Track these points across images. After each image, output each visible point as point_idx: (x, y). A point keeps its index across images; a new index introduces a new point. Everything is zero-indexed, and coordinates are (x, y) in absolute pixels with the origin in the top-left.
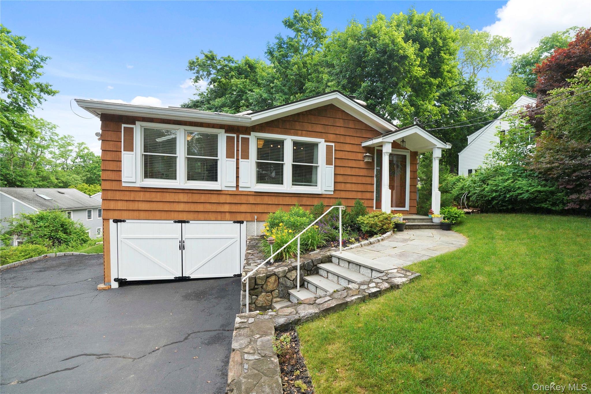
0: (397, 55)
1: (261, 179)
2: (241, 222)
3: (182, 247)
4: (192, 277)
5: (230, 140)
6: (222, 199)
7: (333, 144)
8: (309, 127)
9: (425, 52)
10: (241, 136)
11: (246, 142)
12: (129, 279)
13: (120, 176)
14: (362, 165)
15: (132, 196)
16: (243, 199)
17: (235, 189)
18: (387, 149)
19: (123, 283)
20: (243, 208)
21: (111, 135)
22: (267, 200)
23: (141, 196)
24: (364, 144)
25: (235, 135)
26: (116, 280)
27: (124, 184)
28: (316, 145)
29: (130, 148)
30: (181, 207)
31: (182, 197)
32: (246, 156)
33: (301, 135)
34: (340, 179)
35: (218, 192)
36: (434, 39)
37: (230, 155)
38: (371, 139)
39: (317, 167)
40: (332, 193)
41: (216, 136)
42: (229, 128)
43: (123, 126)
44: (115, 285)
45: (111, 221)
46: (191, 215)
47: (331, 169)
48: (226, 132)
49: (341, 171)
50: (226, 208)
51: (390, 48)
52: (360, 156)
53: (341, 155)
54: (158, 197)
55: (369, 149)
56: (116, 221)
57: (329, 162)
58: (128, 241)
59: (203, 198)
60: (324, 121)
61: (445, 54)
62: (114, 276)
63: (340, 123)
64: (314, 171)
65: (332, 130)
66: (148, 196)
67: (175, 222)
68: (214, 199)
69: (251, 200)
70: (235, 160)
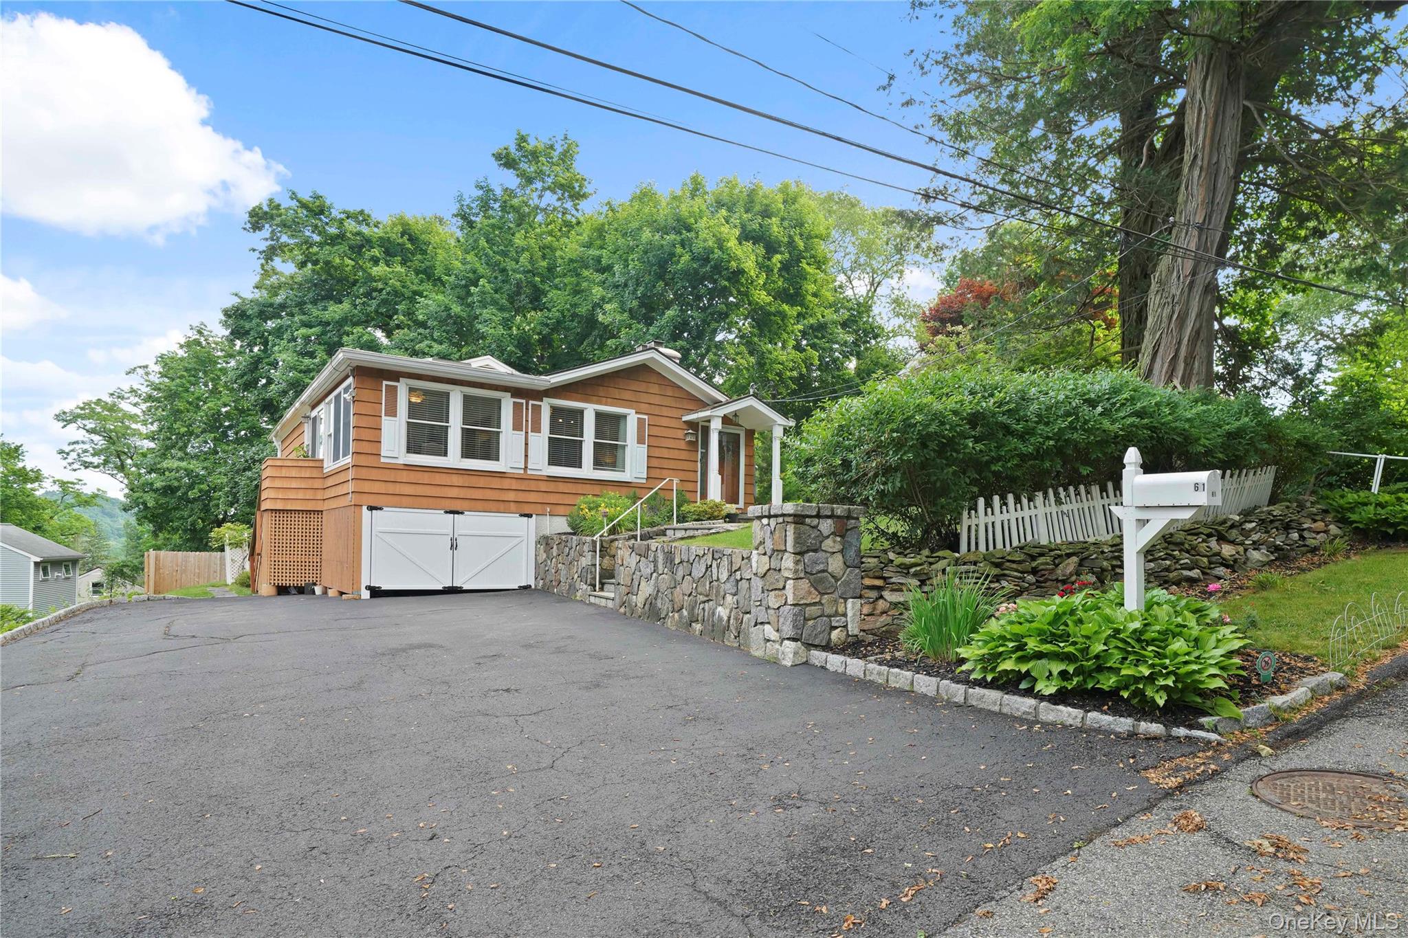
0: (727, 269)
1: (554, 460)
2: (529, 516)
3: (454, 546)
4: (465, 587)
5: (517, 408)
6: (506, 484)
7: (646, 417)
8: (616, 393)
9: (774, 260)
10: (531, 402)
11: (537, 409)
12: (385, 587)
13: (380, 449)
14: (682, 445)
15: (391, 476)
16: (533, 485)
17: (522, 472)
18: (716, 425)
19: (376, 593)
20: (532, 497)
21: (367, 395)
22: (562, 487)
23: (404, 476)
24: (685, 418)
25: (524, 401)
26: (369, 588)
27: (383, 460)
28: (624, 417)
29: (392, 412)
30: (454, 492)
31: (456, 480)
32: (537, 428)
33: (606, 404)
34: (655, 463)
35: (501, 475)
36: (790, 237)
37: (517, 426)
38: (692, 411)
39: (624, 447)
40: (644, 481)
41: (499, 401)
42: (517, 392)
43: (385, 383)
44: (366, 594)
45: (365, 508)
46: (465, 504)
47: (643, 449)
48: (512, 396)
49: (657, 453)
50: (511, 496)
51: (716, 256)
52: (680, 434)
53: (655, 431)
54: (425, 478)
55: (692, 425)
56: (371, 508)
57: (640, 441)
58: (385, 536)
59: (482, 482)
60: (635, 386)
61: (808, 264)
62: (365, 582)
63: (655, 389)
64: (620, 451)
65: (644, 398)
66: (413, 476)
67: (446, 512)
68: (496, 483)
69: (543, 486)
70: (524, 433)
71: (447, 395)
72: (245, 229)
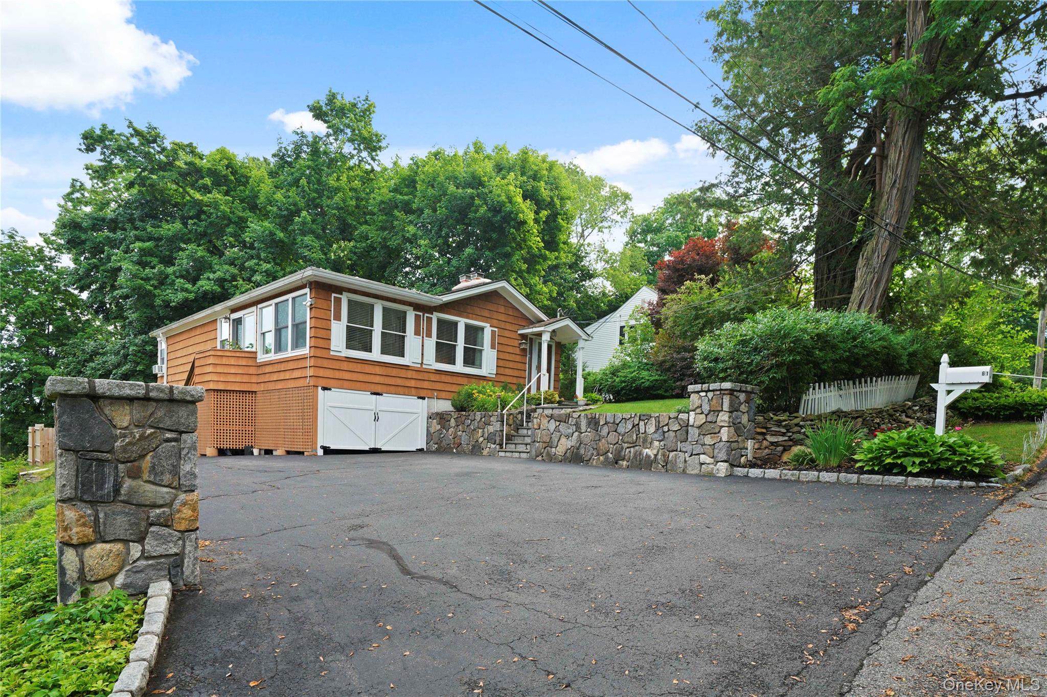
1: (439, 359)
2: (423, 398)
3: (376, 419)
4: (383, 449)
5: (417, 318)
6: (410, 374)
7: (496, 329)
8: (477, 310)
9: (541, 215)
10: (426, 315)
11: (429, 320)
12: (333, 447)
13: (330, 344)
14: (517, 351)
15: (336, 365)
16: (426, 377)
17: (419, 366)
18: (546, 338)
19: (327, 451)
20: (426, 385)
21: (322, 303)
22: (444, 378)
23: (345, 366)
24: (520, 332)
25: (421, 314)
26: (323, 448)
27: (332, 353)
28: (482, 329)
29: (338, 318)
30: (377, 379)
31: (378, 370)
32: (429, 335)
33: (472, 319)
34: (501, 363)
35: (406, 367)
36: (551, 198)
37: (417, 333)
38: (524, 327)
39: (481, 351)
40: (494, 376)
41: (405, 313)
42: (418, 307)
43: (333, 295)
44: (320, 452)
45: (320, 388)
46: (385, 388)
47: (494, 353)
48: (415, 310)
49: (502, 356)
50: (412, 383)
52: (516, 343)
53: (503, 340)
54: (358, 368)
55: (524, 336)
56: (324, 389)
57: (493, 347)
58: (333, 410)
59: (394, 372)
60: (490, 306)
61: (562, 219)
62: (321, 442)
63: (502, 309)
64: (477, 355)
65: (496, 316)
66: (351, 366)
67: (372, 394)
68: (403, 373)
69: (433, 377)
70: (421, 337)
71: (372, 306)
72: (80, 150)
